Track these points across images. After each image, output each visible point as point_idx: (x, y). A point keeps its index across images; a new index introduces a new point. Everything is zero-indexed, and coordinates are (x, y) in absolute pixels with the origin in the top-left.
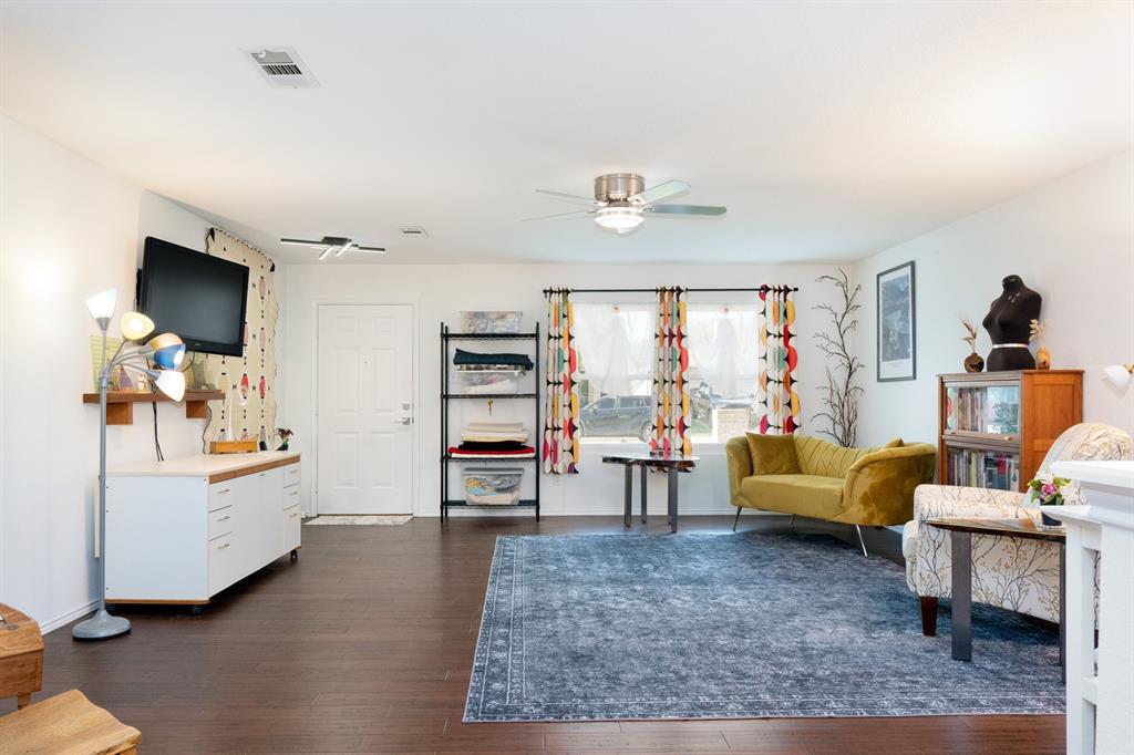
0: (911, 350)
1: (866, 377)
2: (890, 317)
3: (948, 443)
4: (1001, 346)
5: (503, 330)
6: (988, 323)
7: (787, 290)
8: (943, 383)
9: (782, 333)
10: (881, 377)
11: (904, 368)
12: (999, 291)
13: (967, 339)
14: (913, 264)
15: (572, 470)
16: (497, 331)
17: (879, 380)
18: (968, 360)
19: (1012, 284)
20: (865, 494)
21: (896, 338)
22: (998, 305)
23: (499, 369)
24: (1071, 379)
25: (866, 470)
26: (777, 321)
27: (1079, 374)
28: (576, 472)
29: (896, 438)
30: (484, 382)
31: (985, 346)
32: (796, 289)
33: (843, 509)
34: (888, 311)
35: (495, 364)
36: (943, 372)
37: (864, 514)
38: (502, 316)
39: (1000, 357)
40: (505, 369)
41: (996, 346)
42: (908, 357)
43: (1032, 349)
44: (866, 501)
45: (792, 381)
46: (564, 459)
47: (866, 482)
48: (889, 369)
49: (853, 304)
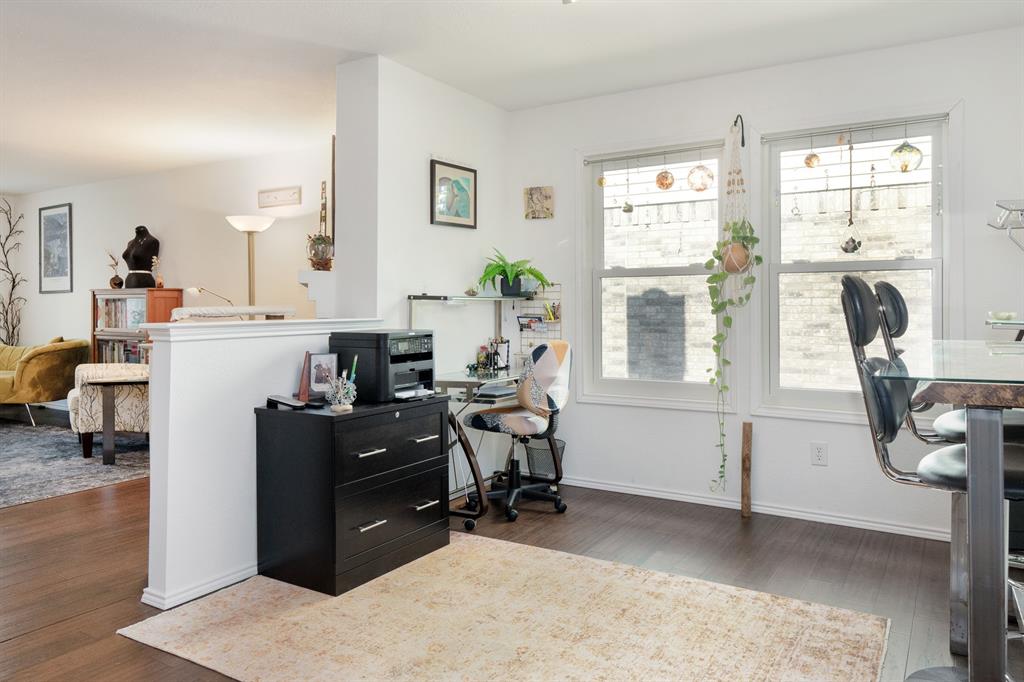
0: (69, 270)
1: (28, 289)
2: (50, 244)
3: (98, 337)
4: (134, 272)
6: (126, 256)
8: (94, 296)
10: (43, 290)
11: (63, 282)
12: (133, 236)
13: (112, 266)
14: (70, 206)
17: (41, 292)
18: (113, 279)
19: (141, 232)
20: (33, 379)
21: (56, 260)
22: (132, 244)
24: (176, 294)
25: (34, 361)
27: (181, 291)
29: (58, 336)
31: (124, 271)
33: (13, 392)
34: (48, 239)
36: (94, 288)
37: (32, 395)
39: (133, 279)
41: (131, 272)
42: (66, 275)
43: (153, 274)
44: (34, 384)
47: (34, 370)
48: (49, 283)
49: (16, 229)
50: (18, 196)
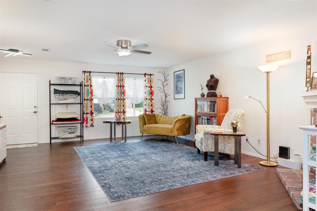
0: (183, 92)
1: (170, 98)
2: (177, 83)
4: (210, 91)
5: (71, 83)
6: (207, 86)
7: (151, 75)
8: (196, 100)
9: (150, 86)
10: (175, 98)
11: (182, 96)
12: (209, 78)
13: (201, 89)
14: (184, 70)
15: (92, 125)
16: (69, 83)
17: (174, 99)
18: (201, 94)
19: (212, 77)
20: (178, 128)
21: (179, 88)
22: (209, 81)
23: (70, 95)
24: (226, 99)
25: (178, 122)
26: (149, 83)
27: (228, 98)
28: (93, 126)
29: (184, 114)
30: (65, 99)
31: (206, 91)
32: (153, 75)
33: (172, 132)
34: (176, 82)
35: (68, 94)
36: (196, 97)
37: (177, 133)
38: (71, 79)
39: (210, 94)
40: (72, 95)
41: (209, 91)
42: (183, 93)
44: (178, 130)
45: (152, 99)
46: (90, 122)
47: (177, 125)
48: (177, 96)
49: (167, 79)
50: (167, 68)
